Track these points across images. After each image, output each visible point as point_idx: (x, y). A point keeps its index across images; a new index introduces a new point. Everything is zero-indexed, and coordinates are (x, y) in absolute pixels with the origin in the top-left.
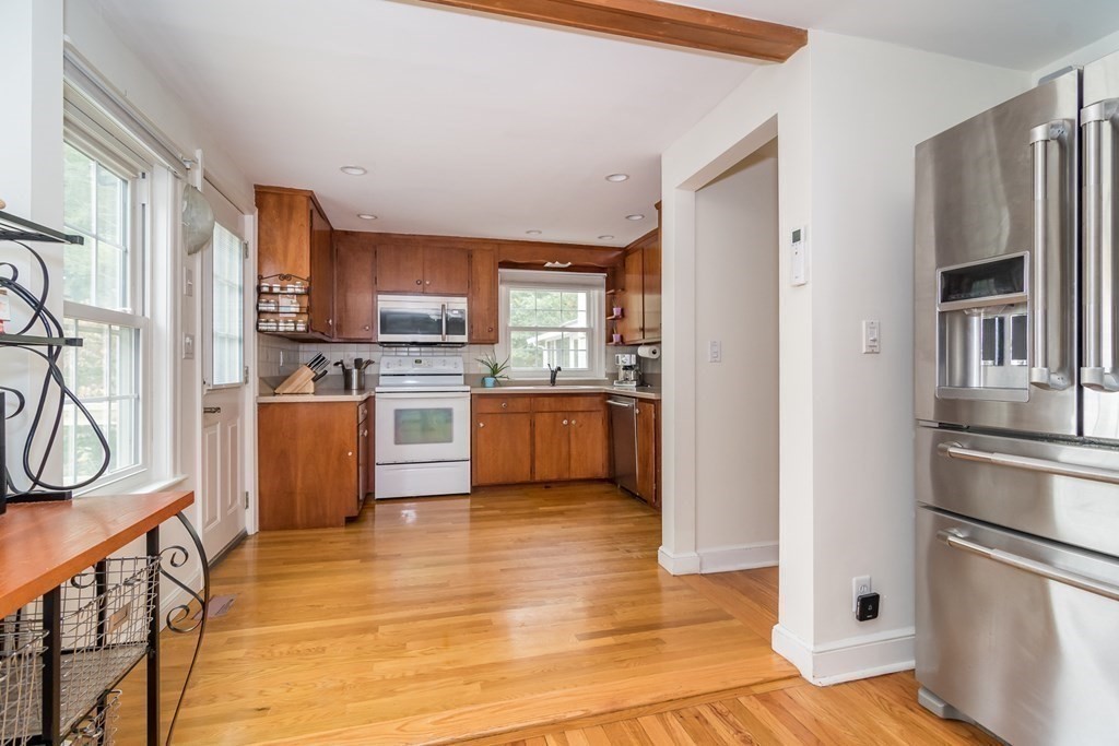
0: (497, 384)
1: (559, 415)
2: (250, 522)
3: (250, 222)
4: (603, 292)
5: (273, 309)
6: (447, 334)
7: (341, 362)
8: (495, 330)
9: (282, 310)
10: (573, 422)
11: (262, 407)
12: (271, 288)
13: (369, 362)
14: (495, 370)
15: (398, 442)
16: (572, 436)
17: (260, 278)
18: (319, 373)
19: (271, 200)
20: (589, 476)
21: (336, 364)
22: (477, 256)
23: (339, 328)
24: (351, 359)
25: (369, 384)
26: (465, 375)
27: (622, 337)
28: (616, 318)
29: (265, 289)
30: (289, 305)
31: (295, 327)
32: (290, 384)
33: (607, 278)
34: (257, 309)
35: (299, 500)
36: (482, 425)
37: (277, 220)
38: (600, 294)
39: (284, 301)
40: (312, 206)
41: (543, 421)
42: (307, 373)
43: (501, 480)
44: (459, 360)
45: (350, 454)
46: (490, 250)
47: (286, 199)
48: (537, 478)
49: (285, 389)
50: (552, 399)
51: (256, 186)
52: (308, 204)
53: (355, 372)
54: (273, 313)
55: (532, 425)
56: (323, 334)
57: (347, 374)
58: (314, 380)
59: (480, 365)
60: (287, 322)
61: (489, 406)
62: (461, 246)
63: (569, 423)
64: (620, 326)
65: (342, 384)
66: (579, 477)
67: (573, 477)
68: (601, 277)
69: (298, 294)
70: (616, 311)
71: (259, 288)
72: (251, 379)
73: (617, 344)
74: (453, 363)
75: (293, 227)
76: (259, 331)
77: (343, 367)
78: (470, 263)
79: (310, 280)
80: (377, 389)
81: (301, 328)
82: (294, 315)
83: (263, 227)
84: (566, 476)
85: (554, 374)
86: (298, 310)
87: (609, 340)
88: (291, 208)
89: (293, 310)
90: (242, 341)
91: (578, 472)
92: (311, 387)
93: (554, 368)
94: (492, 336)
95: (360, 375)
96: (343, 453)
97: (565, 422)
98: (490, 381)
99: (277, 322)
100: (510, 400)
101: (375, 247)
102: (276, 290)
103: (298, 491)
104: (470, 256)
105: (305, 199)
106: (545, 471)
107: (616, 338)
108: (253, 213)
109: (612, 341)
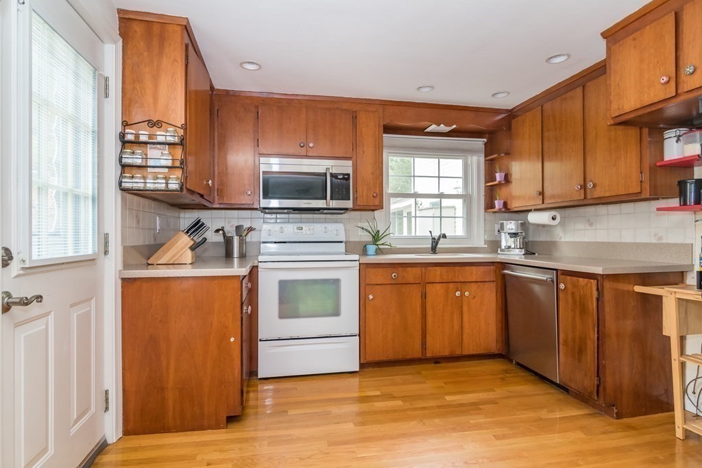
0: (379, 252)
1: (451, 285)
2: (111, 427)
3: (112, 54)
4: (482, 159)
5: (139, 162)
6: (332, 199)
7: (222, 229)
8: (380, 195)
9: (150, 163)
10: (467, 294)
11: (127, 282)
12: (137, 136)
13: (250, 229)
14: (376, 238)
15: (282, 316)
16: (465, 309)
17: (125, 124)
18: (198, 241)
19: (138, 29)
20: (482, 352)
21: (217, 231)
22: (362, 117)
23: (221, 193)
24: (232, 226)
25: (250, 251)
26: (346, 243)
27: (505, 204)
28: (500, 184)
29: (130, 137)
30: (159, 157)
31: (167, 184)
32: (165, 253)
33: (486, 144)
34: (120, 161)
35: (171, 397)
36: (371, 297)
37: (145, 54)
38: (477, 161)
39: (153, 153)
40: (187, 40)
41: (435, 292)
42: (185, 241)
43: (391, 357)
44: (340, 226)
45: (232, 340)
46: (375, 112)
47: (156, 29)
48: (429, 354)
49: (159, 258)
50: (444, 269)
51: (120, 11)
52: (182, 37)
53: (236, 240)
54: (139, 167)
55: (424, 296)
56: (202, 196)
57: (228, 242)
58: (192, 248)
59: (360, 232)
60: (157, 178)
61: (378, 277)
62: (345, 106)
63: (462, 294)
64: (503, 192)
65: (222, 251)
66: (471, 352)
67: (466, 352)
68: (480, 143)
69: (170, 144)
70: (499, 177)
71: (122, 136)
72: (112, 248)
73: (500, 211)
74: (334, 229)
75: (165, 62)
76: (123, 190)
77: (224, 234)
78: (355, 126)
79: (184, 127)
80: (261, 258)
81: (174, 185)
82: (166, 170)
83: (129, 62)
84: (458, 352)
85: (435, 242)
86: (169, 163)
87: (489, 206)
88: (162, 39)
89: (164, 163)
90: (98, 200)
91: (470, 348)
92: (188, 256)
93: (436, 234)
94: (377, 202)
95: (242, 242)
96: (223, 338)
97: (458, 294)
98: (371, 249)
99: (144, 178)
100: (400, 269)
101: (257, 107)
102: (143, 138)
103: (171, 384)
104: (355, 118)
105: (178, 29)
106: (437, 346)
107: (498, 204)
108: (115, 42)
109: (492, 206)
